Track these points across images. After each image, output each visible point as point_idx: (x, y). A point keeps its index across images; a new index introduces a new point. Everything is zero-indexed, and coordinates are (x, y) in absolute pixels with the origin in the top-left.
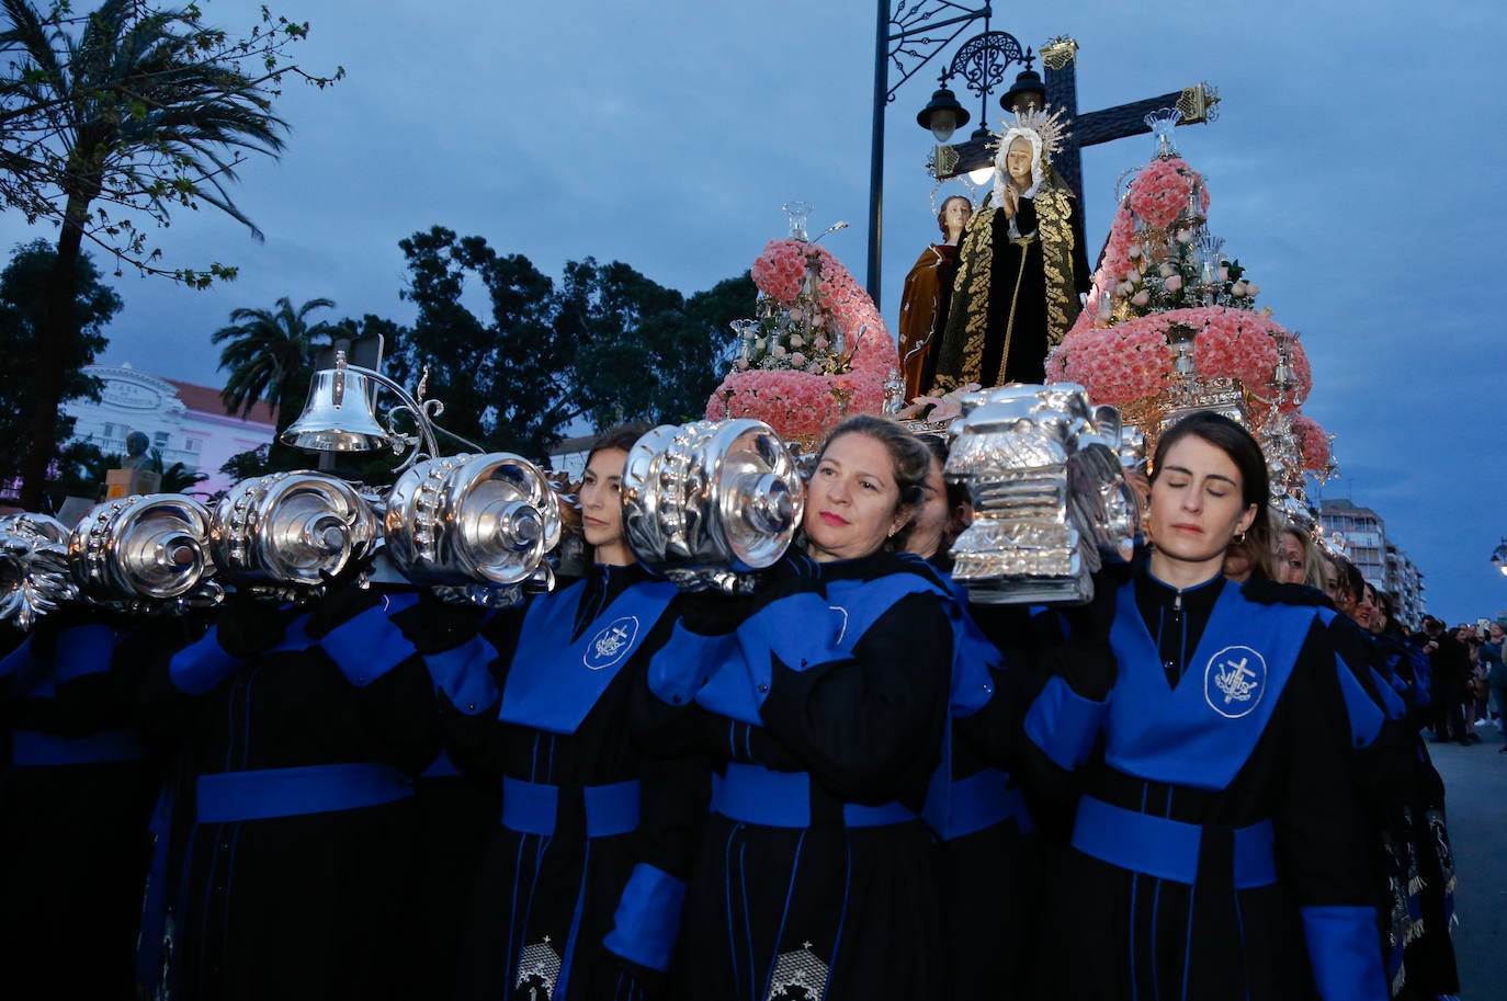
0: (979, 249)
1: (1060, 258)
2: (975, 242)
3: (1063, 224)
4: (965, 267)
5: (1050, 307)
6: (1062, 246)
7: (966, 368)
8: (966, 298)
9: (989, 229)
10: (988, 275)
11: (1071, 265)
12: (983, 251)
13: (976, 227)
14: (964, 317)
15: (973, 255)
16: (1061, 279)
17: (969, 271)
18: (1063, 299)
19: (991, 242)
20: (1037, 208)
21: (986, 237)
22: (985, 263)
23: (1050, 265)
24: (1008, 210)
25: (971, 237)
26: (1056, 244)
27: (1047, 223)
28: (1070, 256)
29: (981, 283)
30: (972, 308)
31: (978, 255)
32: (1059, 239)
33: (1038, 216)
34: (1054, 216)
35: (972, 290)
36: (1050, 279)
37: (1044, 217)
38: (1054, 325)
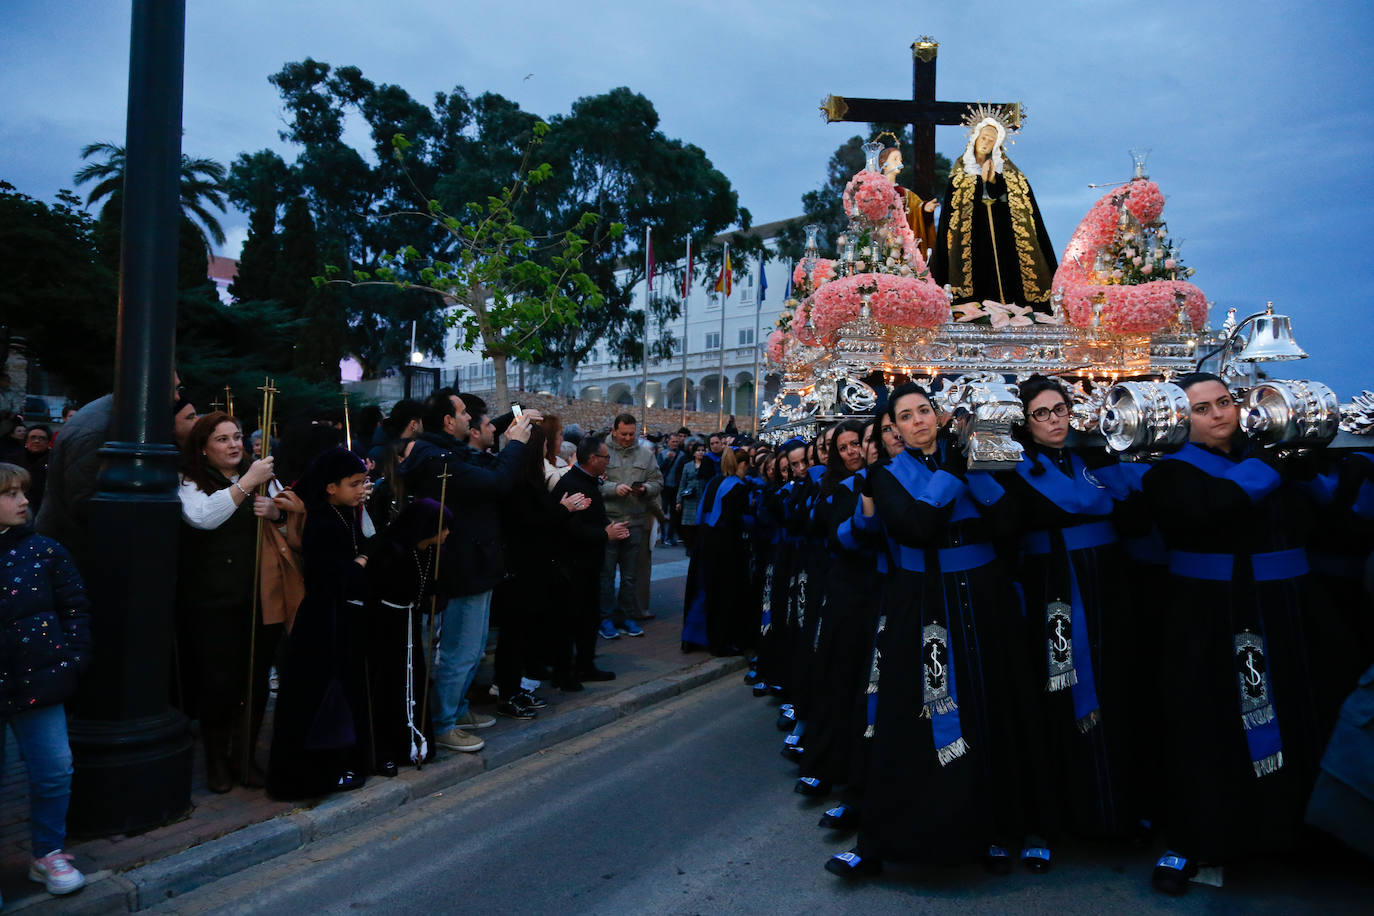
0: (964, 202)
1: (1024, 220)
2: (962, 196)
3: (1025, 197)
4: (957, 213)
5: (1020, 254)
6: (1025, 211)
7: (966, 283)
8: (959, 236)
9: (973, 189)
10: (970, 221)
11: (1033, 224)
12: (967, 204)
13: (963, 185)
14: (959, 249)
15: (961, 205)
16: (1027, 235)
17: (960, 216)
18: (1031, 248)
19: (973, 198)
20: (1007, 183)
21: (970, 194)
22: (969, 210)
23: (1018, 225)
24: (985, 178)
25: (959, 191)
26: (1021, 210)
27: (1014, 195)
28: (1032, 218)
29: (967, 226)
30: (964, 242)
31: (964, 206)
32: (1023, 207)
33: (1009, 190)
34: (1019, 191)
35: (963, 230)
36: (1019, 235)
37: (1012, 191)
38: (1025, 266)
